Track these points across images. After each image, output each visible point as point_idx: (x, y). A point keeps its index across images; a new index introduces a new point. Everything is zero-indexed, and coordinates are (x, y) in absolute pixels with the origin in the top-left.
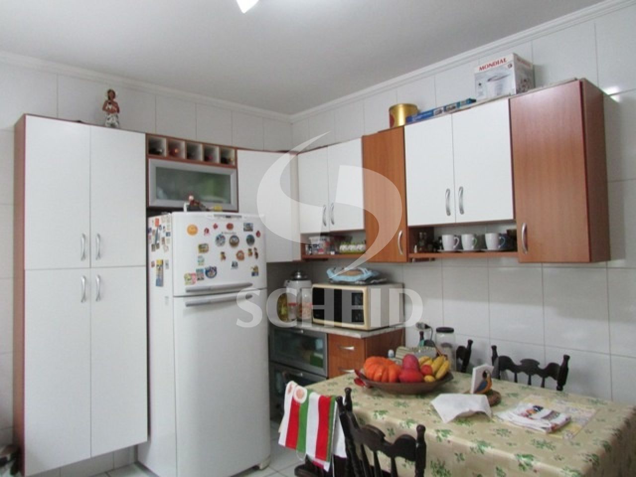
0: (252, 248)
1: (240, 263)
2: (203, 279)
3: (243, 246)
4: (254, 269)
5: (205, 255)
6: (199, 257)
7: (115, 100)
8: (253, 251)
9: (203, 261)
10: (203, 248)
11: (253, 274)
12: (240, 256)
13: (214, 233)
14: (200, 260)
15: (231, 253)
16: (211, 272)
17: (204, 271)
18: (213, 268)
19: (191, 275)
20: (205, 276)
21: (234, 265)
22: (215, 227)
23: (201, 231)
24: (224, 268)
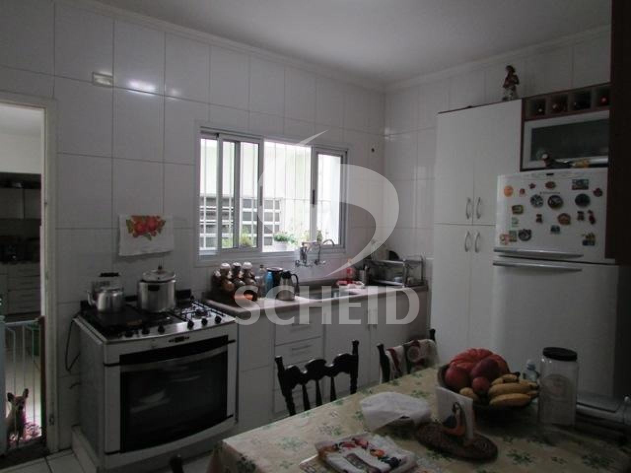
0: (585, 210)
1: (563, 228)
2: (515, 241)
3: (571, 208)
4: (587, 237)
5: (519, 217)
6: (513, 219)
7: (515, 74)
8: (587, 216)
9: (516, 223)
10: (517, 210)
11: (585, 243)
12: (565, 219)
13: (530, 193)
14: (515, 221)
15: (551, 216)
16: (525, 235)
17: (517, 233)
18: (526, 231)
19: (504, 235)
20: (518, 239)
21: (555, 230)
22: (532, 187)
23: (516, 192)
24: (540, 231)
